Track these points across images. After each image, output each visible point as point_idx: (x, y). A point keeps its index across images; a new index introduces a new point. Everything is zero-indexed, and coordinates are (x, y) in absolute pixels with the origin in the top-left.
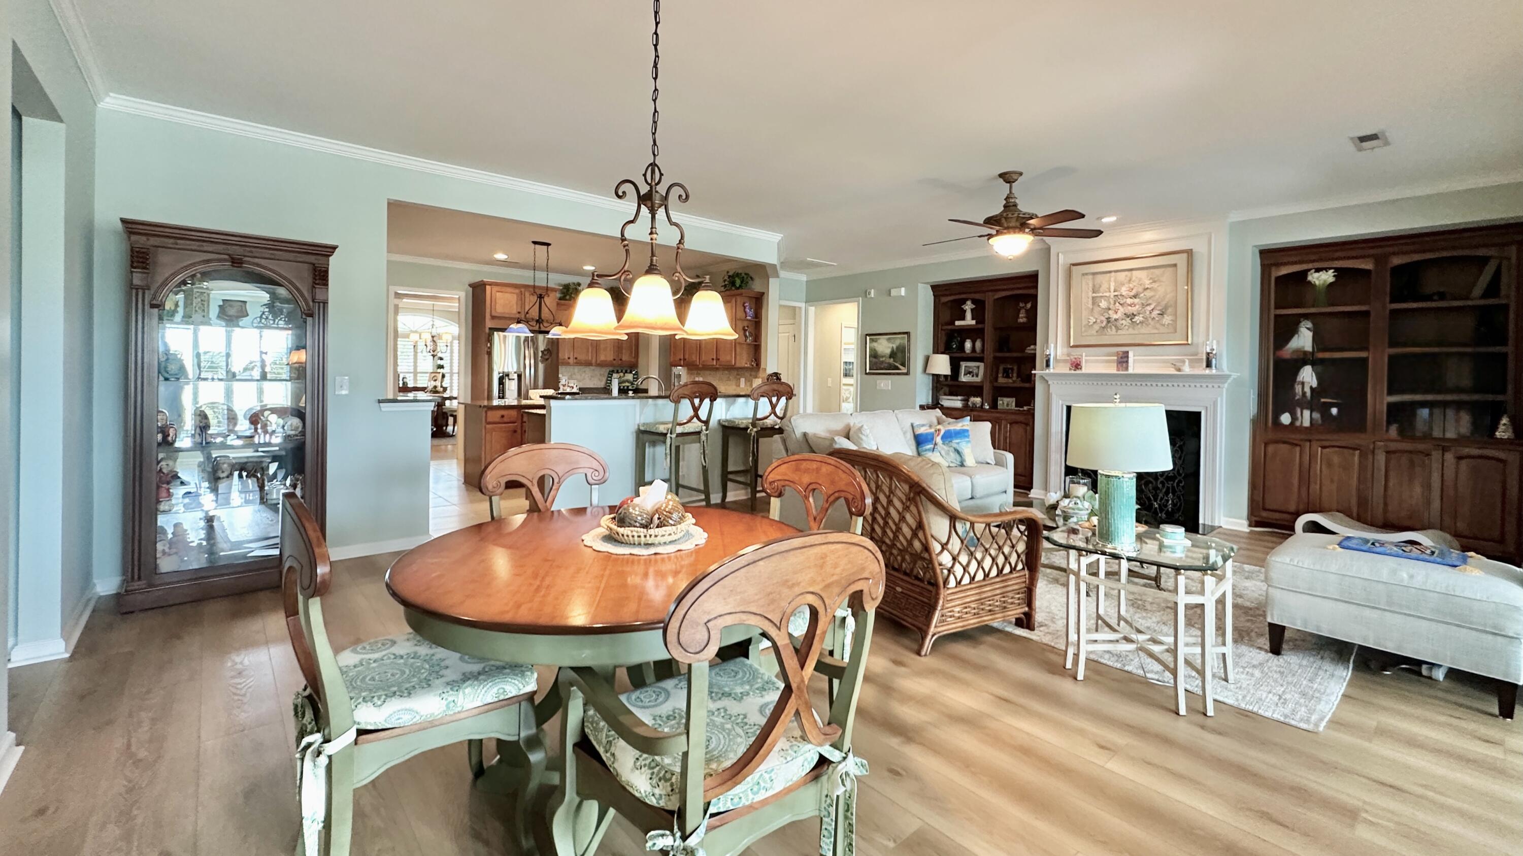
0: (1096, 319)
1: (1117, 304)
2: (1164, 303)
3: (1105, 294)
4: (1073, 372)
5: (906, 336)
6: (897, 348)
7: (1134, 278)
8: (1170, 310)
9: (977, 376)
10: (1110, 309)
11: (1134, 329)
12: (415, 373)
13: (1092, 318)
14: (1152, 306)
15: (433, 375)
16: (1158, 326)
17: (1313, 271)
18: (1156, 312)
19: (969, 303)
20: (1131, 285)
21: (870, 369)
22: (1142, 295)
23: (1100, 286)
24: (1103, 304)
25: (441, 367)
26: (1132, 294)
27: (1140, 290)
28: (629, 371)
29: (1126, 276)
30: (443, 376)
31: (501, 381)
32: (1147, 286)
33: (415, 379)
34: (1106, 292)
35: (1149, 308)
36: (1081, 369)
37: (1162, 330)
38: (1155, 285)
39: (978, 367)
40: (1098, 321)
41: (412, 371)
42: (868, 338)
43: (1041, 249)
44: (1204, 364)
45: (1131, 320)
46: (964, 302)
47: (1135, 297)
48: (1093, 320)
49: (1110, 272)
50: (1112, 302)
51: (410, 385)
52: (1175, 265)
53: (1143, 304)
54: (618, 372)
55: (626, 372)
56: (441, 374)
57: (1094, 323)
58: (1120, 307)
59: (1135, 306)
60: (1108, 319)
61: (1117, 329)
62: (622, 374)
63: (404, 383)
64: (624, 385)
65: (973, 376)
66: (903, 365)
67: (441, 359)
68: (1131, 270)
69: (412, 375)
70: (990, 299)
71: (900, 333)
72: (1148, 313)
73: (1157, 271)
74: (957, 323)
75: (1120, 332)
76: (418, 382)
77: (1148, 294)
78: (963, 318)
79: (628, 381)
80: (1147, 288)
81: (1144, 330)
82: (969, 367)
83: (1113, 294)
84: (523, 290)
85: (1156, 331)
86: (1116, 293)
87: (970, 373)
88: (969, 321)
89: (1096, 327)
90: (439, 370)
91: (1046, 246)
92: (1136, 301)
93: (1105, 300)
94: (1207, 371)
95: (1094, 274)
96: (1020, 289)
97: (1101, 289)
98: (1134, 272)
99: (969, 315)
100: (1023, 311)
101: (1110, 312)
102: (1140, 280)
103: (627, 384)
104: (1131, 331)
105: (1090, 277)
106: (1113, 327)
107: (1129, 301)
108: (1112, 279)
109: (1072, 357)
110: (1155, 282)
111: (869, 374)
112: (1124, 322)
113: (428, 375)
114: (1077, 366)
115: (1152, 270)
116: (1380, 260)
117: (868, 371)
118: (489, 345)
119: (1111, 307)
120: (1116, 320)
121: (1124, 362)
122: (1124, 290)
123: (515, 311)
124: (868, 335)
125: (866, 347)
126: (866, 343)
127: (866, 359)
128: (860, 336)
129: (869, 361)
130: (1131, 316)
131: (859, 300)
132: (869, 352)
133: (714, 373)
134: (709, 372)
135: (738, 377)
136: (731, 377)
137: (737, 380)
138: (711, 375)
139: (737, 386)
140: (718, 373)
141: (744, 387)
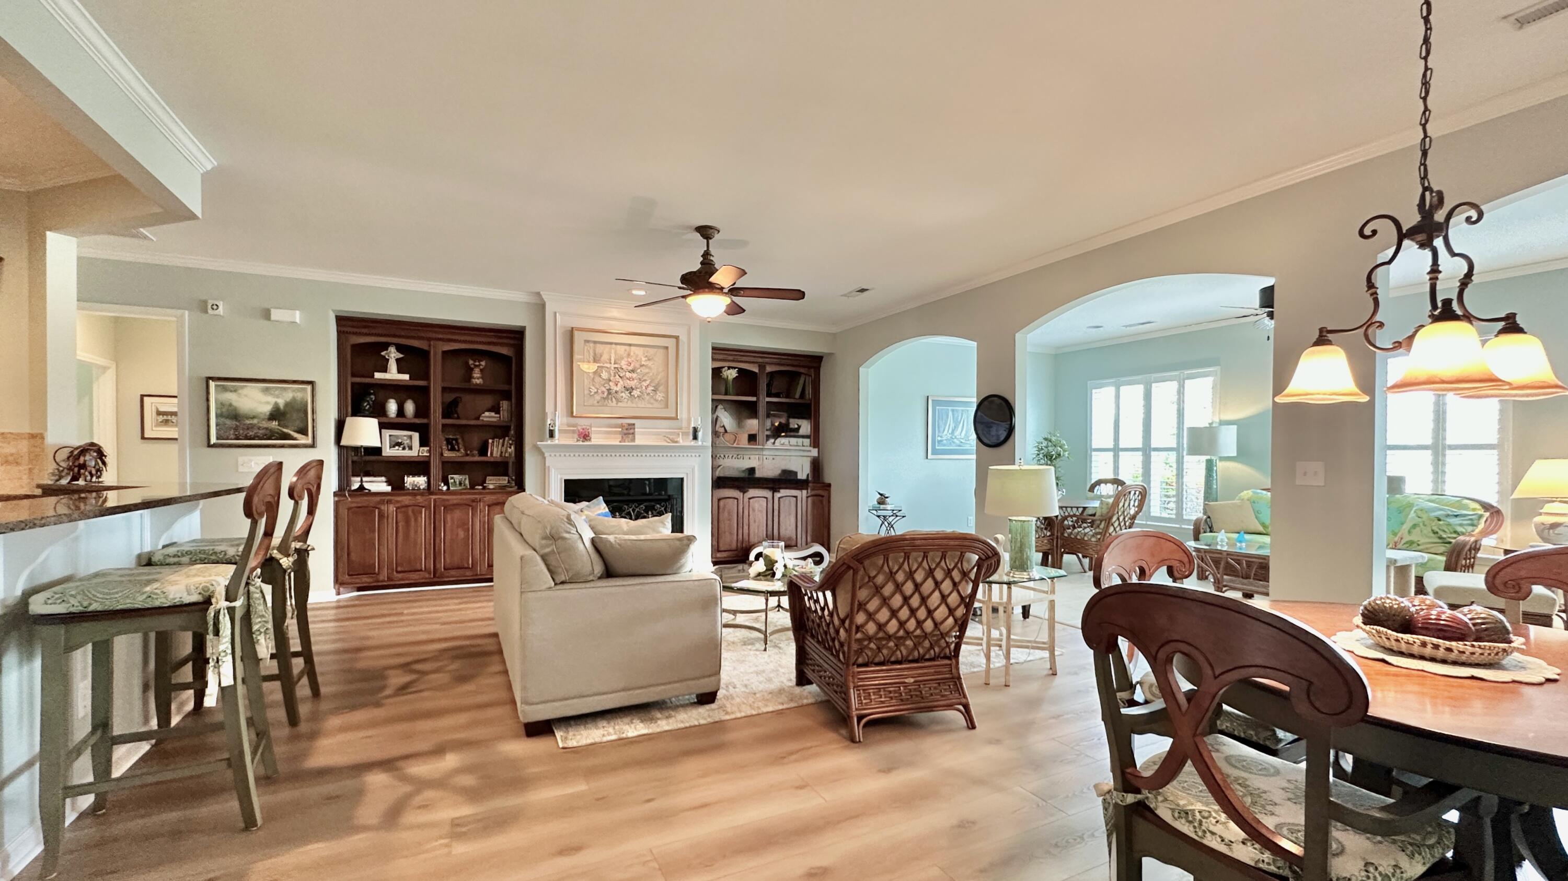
0: (598, 389)
1: (617, 376)
2: (656, 382)
3: (606, 365)
4: (581, 443)
5: (309, 387)
6: (287, 405)
7: (632, 354)
8: (661, 388)
9: (410, 448)
10: (610, 381)
11: (633, 403)
13: (593, 388)
14: (648, 382)
16: (652, 401)
17: (726, 368)
18: (651, 388)
19: (392, 349)
20: (629, 360)
21: (218, 439)
22: (639, 371)
23: (601, 356)
24: (605, 375)
26: (630, 368)
27: (637, 365)
29: (625, 350)
32: (643, 363)
34: (607, 363)
35: (645, 384)
36: (590, 440)
37: (656, 405)
38: (649, 363)
39: (410, 437)
40: (599, 391)
42: (212, 384)
43: (536, 304)
44: (691, 437)
45: (630, 393)
46: (385, 346)
47: (633, 371)
48: (594, 390)
49: (611, 343)
50: (612, 374)
52: (667, 348)
53: (640, 379)
57: (595, 393)
58: (620, 380)
59: (633, 379)
60: (609, 390)
61: (618, 401)
65: (404, 449)
66: (304, 432)
68: (630, 345)
70: (438, 349)
71: (295, 382)
72: (644, 388)
73: (652, 351)
74: (378, 375)
75: (620, 404)
77: (645, 370)
78: (385, 369)
80: (643, 365)
81: (641, 404)
82: (397, 437)
83: (613, 366)
85: (651, 406)
86: (616, 366)
87: (399, 444)
88: (393, 374)
89: (598, 397)
91: (539, 302)
92: (634, 375)
93: (606, 371)
94: (693, 443)
95: (595, 342)
96: (481, 343)
97: (603, 358)
98: (633, 348)
99: (393, 366)
100: (477, 370)
101: (611, 383)
102: (637, 356)
104: (630, 404)
105: (592, 345)
106: (614, 399)
107: (628, 375)
108: (613, 351)
109: (579, 428)
110: (649, 360)
111: (215, 446)
112: (623, 394)
114: (586, 436)
115: (647, 349)
116: (762, 367)
117: (213, 440)
119: (612, 378)
120: (616, 392)
121: (629, 434)
122: (623, 364)
124: (213, 379)
125: (208, 400)
126: (208, 393)
127: (208, 420)
128: (190, 379)
129: (217, 425)
130: (630, 390)
131: (183, 315)
132: (217, 408)
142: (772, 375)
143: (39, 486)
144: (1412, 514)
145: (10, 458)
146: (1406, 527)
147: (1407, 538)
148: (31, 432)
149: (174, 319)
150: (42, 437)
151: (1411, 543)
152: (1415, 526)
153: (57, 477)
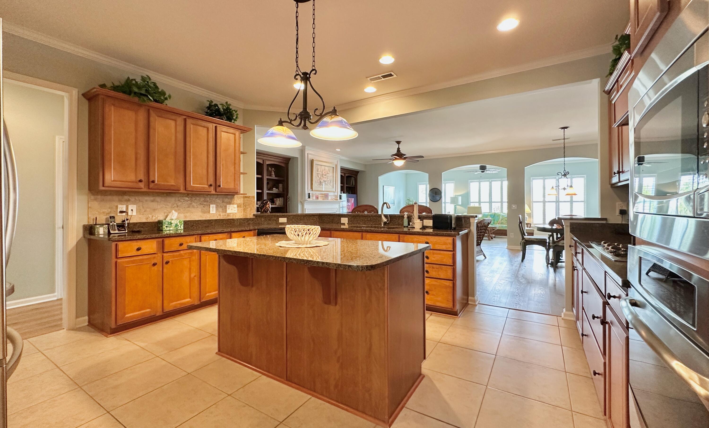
2: (331, 179)
4: (316, 200)
8: (332, 181)
10: (321, 178)
11: (325, 186)
16: (330, 186)
18: (329, 181)
20: (325, 171)
23: (319, 169)
24: (319, 176)
26: (325, 174)
27: (327, 173)
29: (324, 168)
34: (320, 172)
38: (329, 173)
40: (318, 182)
45: (325, 183)
49: (321, 165)
50: (321, 176)
52: (333, 167)
58: (323, 178)
59: (326, 178)
60: (320, 181)
68: (325, 166)
70: (266, 163)
75: (323, 187)
81: (327, 187)
86: (322, 173)
89: (318, 184)
94: (340, 200)
95: (319, 165)
96: (277, 162)
100: (273, 172)
102: (327, 170)
106: (321, 185)
107: (325, 176)
108: (321, 168)
110: (329, 171)
114: (317, 198)
115: (329, 168)
116: (345, 174)
120: (322, 182)
121: (327, 197)
130: (325, 181)
133: (163, 199)
134: (152, 198)
135: (205, 203)
136: (193, 203)
137: (204, 207)
138: (158, 202)
139: (204, 212)
140: (169, 199)
141: (215, 213)
142: (347, 177)
143: (254, 215)
144: (501, 217)
145: (239, 205)
146: (500, 219)
147: (501, 222)
148: (245, 195)
150: (254, 197)
151: (502, 223)
152: (502, 219)
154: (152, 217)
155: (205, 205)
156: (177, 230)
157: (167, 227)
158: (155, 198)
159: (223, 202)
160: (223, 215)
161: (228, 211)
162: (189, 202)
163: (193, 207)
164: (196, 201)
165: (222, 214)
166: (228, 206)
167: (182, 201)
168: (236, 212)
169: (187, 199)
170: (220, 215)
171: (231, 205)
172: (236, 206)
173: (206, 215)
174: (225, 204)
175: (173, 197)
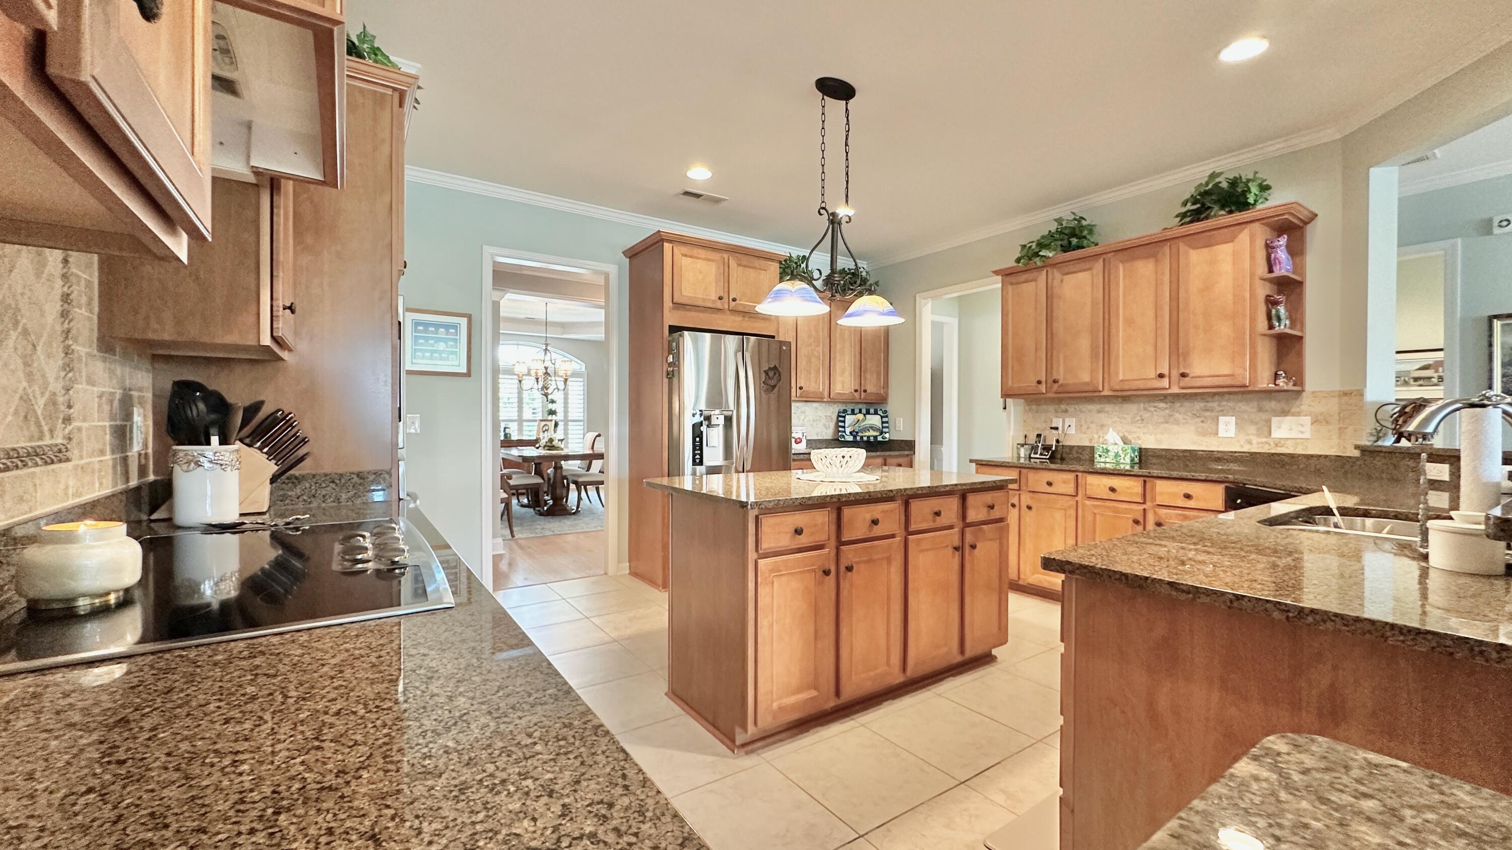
12: (520, 421)
15: (543, 423)
25: (552, 412)
28: (872, 411)
30: (556, 425)
31: (697, 435)
33: (520, 430)
41: (516, 418)
42: (1497, 324)
51: (515, 437)
54: (853, 413)
55: (868, 412)
56: (553, 423)
62: (860, 416)
63: (506, 435)
64: (867, 434)
67: (553, 402)
69: (516, 424)
76: (525, 433)
79: (872, 428)
84: (726, 256)
90: (550, 417)
103: (872, 433)
113: (536, 423)
118: (670, 359)
123: (714, 297)
124: (1497, 317)
125: (1491, 345)
126: (1491, 336)
127: (1491, 370)
128: (1463, 320)
129: (1503, 376)
131: (1454, 246)
132: (1504, 355)
133: (1117, 408)
134: (1098, 407)
135: (1207, 414)
136: (1177, 415)
137: (1203, 422)
138: (1107, 412)
139: (1204, 434)
140: (1127, 406)
141: (1233, 436)
143: (1357, 447)
145: (1320, 418)
148: (1342, 389)
149: (1442, 252)
150: (1361, 394)
153: (1374, 438)
154: (1099, 437)
155: (1205, 417)
156: (1118, 463)
157: (1100, 456)
158: (1102, 406)
159: (1260, 410)
160: (1258, 443)
161: (1277, 434)
162: (1167, 411)
163: (1177, 422)
164: (1182, 410)
165: (1255, 440)
166: (1275, 420)
167: (1152, 409)
168: (1307, 435)
169: (1162, 405)
170: (1250, 443)
171: (1288, 418)
172: (1307, 420)
173: (1207, 439)
174: (1264, 416)
175: (1134, 403)
